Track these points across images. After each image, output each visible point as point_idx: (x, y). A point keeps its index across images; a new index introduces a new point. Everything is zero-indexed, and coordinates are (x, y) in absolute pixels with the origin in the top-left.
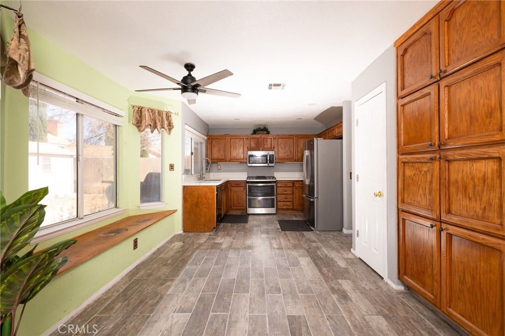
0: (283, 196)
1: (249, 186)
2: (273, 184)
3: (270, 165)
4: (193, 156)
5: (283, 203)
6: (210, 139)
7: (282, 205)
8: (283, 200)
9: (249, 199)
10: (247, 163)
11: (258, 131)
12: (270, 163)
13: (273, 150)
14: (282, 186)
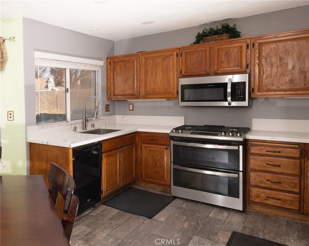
0: (268, 176)
1: (174, 145)
2: (235, 148)
3: (234, 104)
4: (68, 95)
5: (267, 191)
6: (112, 63)
7: (263, 195)
8: (268, 184)
9: (174, 169)
10: (177, 98)
11: (206, 36)
12: (233, 100)
13: (245, 72)
14: (264, 152)
